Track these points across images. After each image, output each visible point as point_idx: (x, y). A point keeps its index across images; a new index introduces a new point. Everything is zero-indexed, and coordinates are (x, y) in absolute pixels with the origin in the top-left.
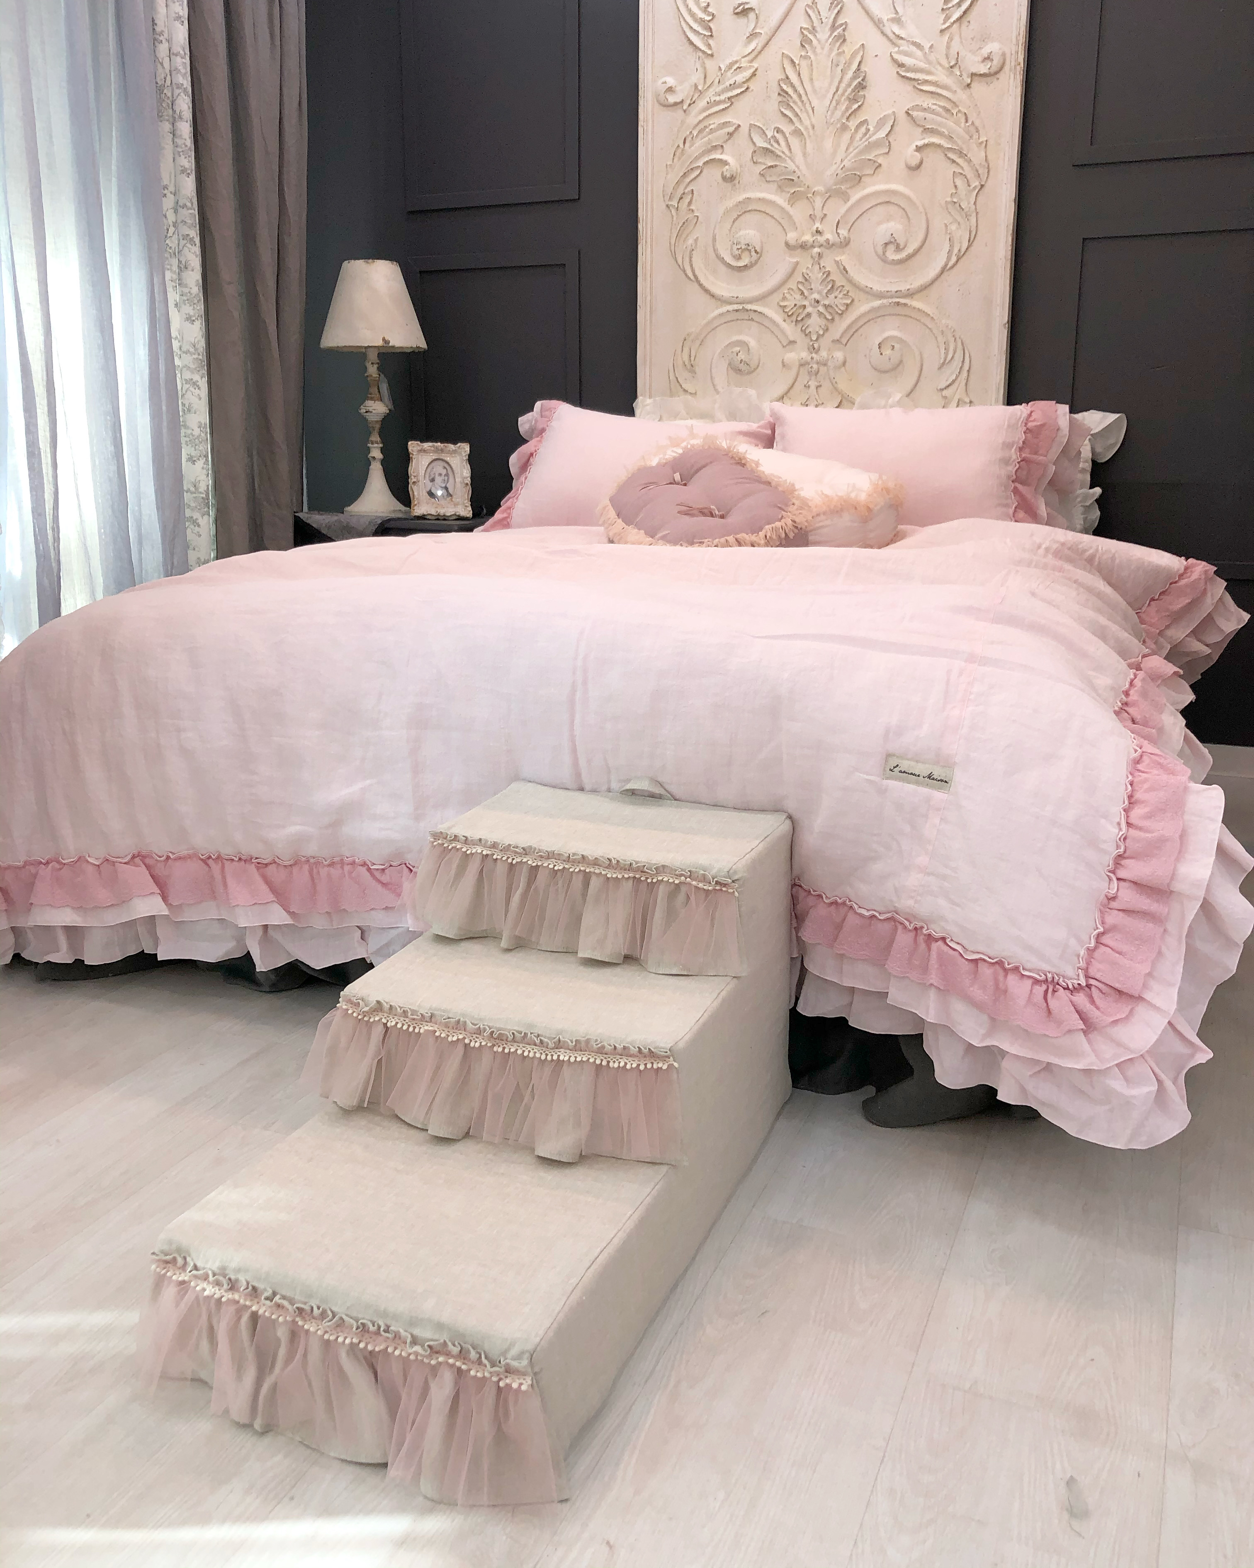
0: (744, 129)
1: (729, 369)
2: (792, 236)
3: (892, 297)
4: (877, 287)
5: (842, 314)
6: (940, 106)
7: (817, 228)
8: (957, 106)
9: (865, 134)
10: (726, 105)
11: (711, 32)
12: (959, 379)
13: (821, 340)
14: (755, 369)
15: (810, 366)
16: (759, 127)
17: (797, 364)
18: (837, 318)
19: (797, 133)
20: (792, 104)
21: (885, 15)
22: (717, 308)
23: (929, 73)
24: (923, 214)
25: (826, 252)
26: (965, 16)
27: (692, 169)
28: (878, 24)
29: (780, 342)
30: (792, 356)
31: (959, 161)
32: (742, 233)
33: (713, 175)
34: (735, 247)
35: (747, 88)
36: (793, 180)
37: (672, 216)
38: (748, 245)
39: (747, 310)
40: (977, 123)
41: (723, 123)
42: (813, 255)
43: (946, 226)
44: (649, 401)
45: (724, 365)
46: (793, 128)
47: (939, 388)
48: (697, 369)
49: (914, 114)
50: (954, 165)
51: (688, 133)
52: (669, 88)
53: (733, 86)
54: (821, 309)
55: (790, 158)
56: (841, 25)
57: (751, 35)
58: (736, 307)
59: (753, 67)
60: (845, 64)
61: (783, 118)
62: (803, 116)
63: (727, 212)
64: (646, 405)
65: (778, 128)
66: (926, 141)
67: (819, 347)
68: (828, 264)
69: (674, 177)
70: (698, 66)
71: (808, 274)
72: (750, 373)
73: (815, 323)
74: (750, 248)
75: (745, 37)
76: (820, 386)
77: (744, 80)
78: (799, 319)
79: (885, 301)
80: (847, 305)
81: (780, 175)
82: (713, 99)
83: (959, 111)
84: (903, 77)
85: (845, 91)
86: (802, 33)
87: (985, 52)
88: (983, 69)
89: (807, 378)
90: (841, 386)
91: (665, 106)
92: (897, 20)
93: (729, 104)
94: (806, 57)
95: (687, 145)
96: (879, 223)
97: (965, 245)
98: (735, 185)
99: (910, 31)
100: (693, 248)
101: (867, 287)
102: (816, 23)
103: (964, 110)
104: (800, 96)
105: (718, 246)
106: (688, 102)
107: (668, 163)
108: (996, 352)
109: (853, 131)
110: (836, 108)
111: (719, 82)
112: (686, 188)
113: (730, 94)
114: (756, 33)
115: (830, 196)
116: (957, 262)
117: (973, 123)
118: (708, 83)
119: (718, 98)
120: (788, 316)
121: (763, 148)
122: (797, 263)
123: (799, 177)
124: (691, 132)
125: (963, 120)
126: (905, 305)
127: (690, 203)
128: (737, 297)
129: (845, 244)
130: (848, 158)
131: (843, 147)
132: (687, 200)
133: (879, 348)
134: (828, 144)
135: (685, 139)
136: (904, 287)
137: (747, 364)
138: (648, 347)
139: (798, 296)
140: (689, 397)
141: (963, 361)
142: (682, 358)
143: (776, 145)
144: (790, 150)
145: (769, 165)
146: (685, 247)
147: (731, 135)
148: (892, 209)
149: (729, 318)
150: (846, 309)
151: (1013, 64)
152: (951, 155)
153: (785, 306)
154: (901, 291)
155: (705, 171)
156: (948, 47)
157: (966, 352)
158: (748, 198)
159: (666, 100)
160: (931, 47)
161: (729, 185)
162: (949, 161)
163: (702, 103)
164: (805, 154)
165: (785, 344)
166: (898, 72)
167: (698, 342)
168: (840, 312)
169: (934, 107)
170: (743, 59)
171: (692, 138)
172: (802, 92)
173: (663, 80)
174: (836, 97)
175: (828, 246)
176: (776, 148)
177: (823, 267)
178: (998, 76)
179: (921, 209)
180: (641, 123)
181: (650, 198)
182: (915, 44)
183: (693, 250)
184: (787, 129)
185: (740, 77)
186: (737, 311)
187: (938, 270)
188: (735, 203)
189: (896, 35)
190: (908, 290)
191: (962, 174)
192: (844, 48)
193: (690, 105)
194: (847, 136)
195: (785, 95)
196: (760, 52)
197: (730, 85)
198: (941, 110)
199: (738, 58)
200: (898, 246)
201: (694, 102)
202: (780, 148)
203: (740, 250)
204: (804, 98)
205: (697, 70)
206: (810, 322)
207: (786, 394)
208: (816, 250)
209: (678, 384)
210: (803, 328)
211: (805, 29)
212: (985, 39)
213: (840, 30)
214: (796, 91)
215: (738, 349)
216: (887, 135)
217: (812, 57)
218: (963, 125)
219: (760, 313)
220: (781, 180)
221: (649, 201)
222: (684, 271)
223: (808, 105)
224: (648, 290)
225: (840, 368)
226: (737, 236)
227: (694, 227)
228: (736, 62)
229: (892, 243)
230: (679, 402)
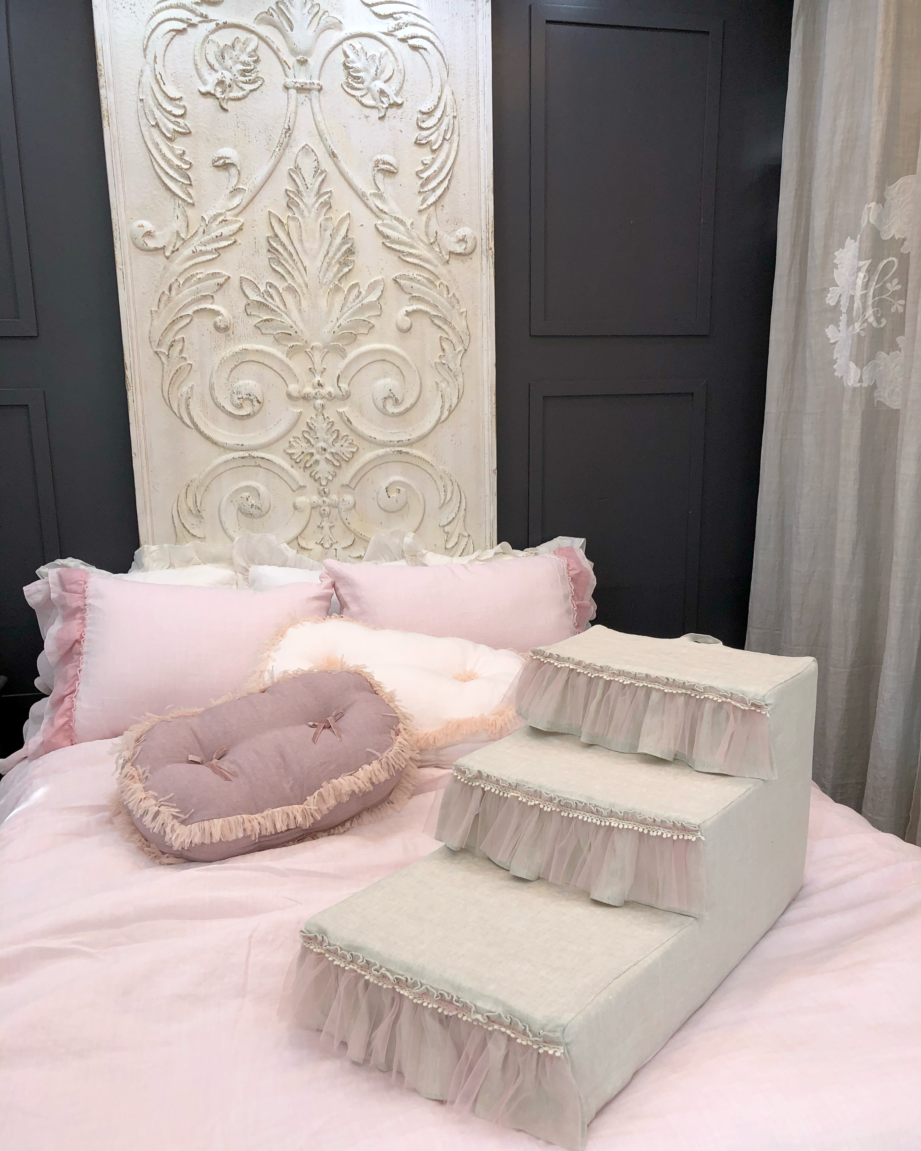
0: (235, 282)
1: (240, 513)
2: (293, 388)
3: (394, 446)
4: (380, 437)
5: (349, 461)
6: (425, 278)
7: (319, 381)
8: (439, 279)
9: (358, 297)
10: (214, 256)
11: (190, 181)
12: (458, 517)
13: (330, 484)
14: (267, 513)
15: (322, 509)
16: (251, 280)
17: (310, 507)
18: (343, 464)
19: (290, 289)
20: (283, 262)
21: (369, 190)
22: (220, 455)
23: (412, 247)
24: (417, 372)
25: (328, 404)
26: (440, 200)
27: (181, 317)
28: (361, 197)
29: (290, 487)
30: (302, 500)
31: (445, 327)
32: (241, 382)
33: (208, 322)
34: (235, 397)
35: (235, 242)
36: (290, 335)
37: (163, 363)
38: (250, 395)
39: (254, 457)
40: (457, 295)
41: (213, 274)
42: (317, 406)
43: (436, 383)
44: (153, 548)
45: (233, 510)
46: (287, 284)
47: (441, 525)
48: (203, 514)
49: (402, 282)
50: (440, 330)
51: (173, 280)
52: (147, 232)
53: (220, 238)
54: (329, 457)
55: (286, 314)
56: (327, 193)
57: (234, 190)
58: (241, 454)
59: (239, 221)
60: (333, 229)
61: (274, 274)
62: (296, 274)
63: (223, 362)
64: (151, 553)
65: (271, 283)
66: (415, 307)
67: (329, 491)
68: (331, 413)
69: (160, 323)
70: (178, 212)
71: (313, 424)
72: (261, 516)
73: (323, 469)
74: (252, 397)
75: (229, 191)
76: (334, 526)
77: (232, 233)
78: (308, 465)
79: (388, 449)
80: (353, 453)
81: (275, 329)
82: (199, 248)
83: (441, 283)
84: (389, 248)
85: (335, 254)
86: (288, 195)
87: (460, 233)
88: (459, 249)
89: (319, 519)
90: (355, 526)
91: (142, 250)
92: (380, 196)
93: (216, 256)
94: (294, 219)
95: (173, 292)
96: (377, 378)
97: (455, 401)
98: (229, 335)
99: (391, 207)
100: (190, 396)
101: (371, 437)
102: (302, 188)
103: (445, 283)
104: (291, 255)
105: (217, 394)
106: (171, 248)
107: (153, 309)
108: (488, 492)
109: (346, 292)
110: (327, 270)
111: (204, 232)
112: (174, 336)
113: (217, 245)
114: (239, 188)
115: (328, 352)
116: (449, 416)
117: (454, 295)
118: (192, 232)
119: (203, 248)
120: (296, 463)
121: (257, 301)
122: (301, 413)
123: (296, 332)
124: (177, 280)
125: (445, 293)
126: (407, 453)
127: (181, 351)
128: (242, 445)
129: (346, 396)
130: (344, 317)
131: (337, 307)
132: (178, 348)
133: (387, 491)
134: (323, 302)
135: (171, 286)
136: (404, 438)
137: (259, 508)
138: (147, 493)
139: (304, 444)
140: (198, 542)
141: (460, 502)
142: (187, 505)
143: (269, 300)
144: (285, 305)
145: (265, 318)
146: (179, 395)
147: (220, 285)
148: (387, 367)
149: (234, 465)
150: (353, 456)
151: (484, 247)
152: (437, 321)
153: (293, 454)
154: (402, 441)
155: (195, 320)
156: (427, 225)
157: (462, 493)
158: (245, 349)
159: (145, 245)
160: (412, 224)
161: (223, 335)
162: (435, 327)
163: (187, 252)
164: (300, 310)
165: (294, 489)
166: (383, 243)
167: (203, 489)
168: (347, 459)
169: (419, 278)
170: (227, 213)
171: (179, 286)
172: (292, 251)
173: (140, 222)
174: (327, 259)
175: (330, 398)
176: (270, 303)
177: (327, 417)
178: (470, 256)
179: (414, 368)
180: (119, 266)
181: (135, 344)
182: (397, 219)
183: (190, 398)
184: (281, 285)
185: (226, 230)
186: (243, 458)
187: (433, 422)
188: (231, 353)
189: (379, 209)
190: (409, 440)
191: (448, 339)
192: (330, 215)
193: (173, 252)
194: (339, 298)
195: (275, 252)
196: (245, 208)
197: (217, 237)
198: (425, 281)
199: (223, 211)
200: (396, 400)
201: (177, 250)
202: (274, 303)
203: (241, 400)
204: (295, 257)
205: (178, 217)
206: (318, 468)
207: (300, 535)
208: (319, 402)
209: (184, 529)
210: (312, 474)
211: (290, 191)
212: (457, 223)
213: (326, 197)
214: (286, 249)
215: (247, 494)
216: (378, 299)
217: (300, 218)
218: (445, 295)
219: (267, 460)
220: (278, 333)
221: (135, 347)
222: (181, 418)
223: (299, 264)
224: (142, 436)
225: (351, 509)
226: (236, 385)
227: (188, 375)
228: (221, 214)
229: (392, 398)
230: (189, 547)
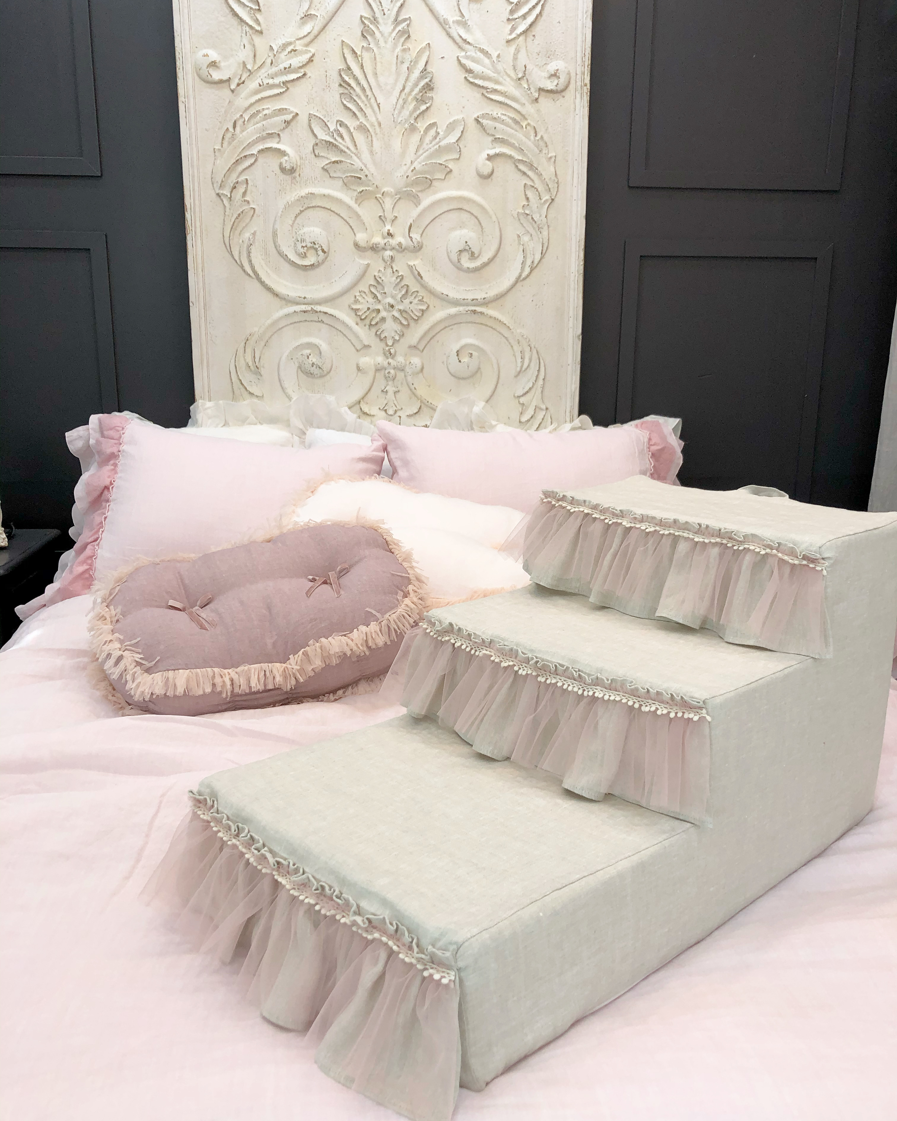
0: (303, 118)
1: (300, 372)
2: (361, 237)
3: (467, 305)
4: (453, 294)
5: (417, 320)
6: (511, 118)
7: (389, 230)
8: (526, 119)
9: (435, 138)
10: (282, 90)
11: (259, 6)
12: (535, 387)
13: (396, 345)
14: (329, 373)
15: (387, 371)
16: (320, 118)
17: (374, 370)
18: (412, 323)
19: (362, 128)
20: (355, 98)
21: (452, 17)
22: (281, 308)
23: (497, 82)
24: (497, 223)
25: (398, 256)
26: (531, 29)
27: (245, 156)
28: (443, 24)
29: (354, 346)
30: (367, 361)
31: (530, 173)
32: (306, 230)
33: (272, 163)
34: (299, 245)
35: (305, 75)
36: (360, 178)
37: (225, 206)
38: (314, 244)
39: (316, 312)
40: (546, 138)
41: (279, 110)
42: (386, 258)
43: (519, 236)
44: (209, 404)
45: (293, 368)
46: (358, 123)
47: (516, 395)
48: (263, 371)
49: (484, 122)
50: (524, 177)
51: (238, 116)
52: (212, 62)
53: (288, 70)
54: (397, 314)
55: (356, 155)
56: (405, 20)
57: (305, 16)
58: (303, 307)
59: (310, 51)
60: (411, 62)
61: (345, 111)
62: (368, 111)
63: (288, 206)
64: (206, 409)
65: (341, 121)
66: (497, 150)
67: (396, 352)
68: (401, 266)
69: (223, 164)
70: (245, 41)
71: (380, 278)
72: (322, 376)
73: (390, 328)
74: (317, 246)
75: (299, 17)
76: (399, 391)
77: (301, 65)
78: (373, 323)
79: (461, 309)
80: (423, 311)
81: (345, 172)
82: (266, 81)
83: (529, 124)
84: (471, 83)
85: (412, 90)
86: (363, 22)
87: (552, 67)
88: (550, 85)
89: (383, 382)
90: (422, 391)
91: (207, 82)
92: (464, 24)
93: (284, 90)
94: (368, 49)
95: (238, 129)
96: (453, 229)
97: (538, 257)
98: (295, 178)
99: (475, 36)
100: (251, 242)
101: (443, 294)
102: (378, 14)
103: (532, 123)
104: (364, 90)
105: (280, 241)
106: (236, 81)
107: (217, 148)
108: (570, 361)
109: (422, 132)
110: (403, 107)
111: (272, 63)
112: (238, 177)
113: (285, 78)
114: (311, 14)
115: (400, 198)
116: (530, 273)
117: (542, 137)
118: (259, 63)
119: (271, 81)
120: (361, 319)
121: (326, 141)
122: (368, 265)
123: (366, 176)
124: (242, 115)
125: (532, 134)
126: (482, 313)
127: (244, 194)
128: (305, 298)
129: (418, 248)
130: (419, 160)
131: (412, 148)
132: (241, 189)
133: (457, 355)
134: (397, 144)
135: (235, 122)
136: (480, 296)
137: (319, 367)
138: (204, 347)
139: (370, 299)
140: (255, 400)
141: (539, 371)
142: (245, 360)
143: (339, 139)
144: (356, 146)
145: (333, 160)
146: (241, 241)
147: (288, 123)
148: (465, 216)
149: (296, 319)
150: (422, 315)
151: (579, 84)
152: (522, 167)
153: (358, 309)
154: (477, 299)
155: (260, 160)
156: (515, 58)
157: (542, 361)
158: (311, 194)
159: (209, 77)
160: (498, 56)
161: (288, 178)
162: (519, 172)
163: (253, 85)
164: (371, 152)
165: (358, 348)
166: (465, 78)
167: (263, 343)
168: (416, 318)
169: (504, 117)
170: (297, 42)
171: (244, 122)
172: (366, 86)
173: (205, 51)
174: (403, 96)
175: (400, 250)
176: (340, 143)
177: (396, 271)
178: (563, 94)
179: (494, 218)
180: (181, 99)
181: (196, 184)
182: (482, 51)
183: (251, 244)
184: (352, 124)
185: (296, 61)
186: (305, 312)
187: (513, 280)
188: (296, 198)
189: (463, 39)
190: (484, 299)
191: (533, 187)
192: (408, 45)
193: (238, 85)
194: (415, 138)
195: (347, 87)
196: (316, 37)
197: (285, 68)
198: (510, 121)
199: (293, 40)
200: (473, 253)
201: (243, 83)
202: (344, 143)
203: (305, 248)
204: (368, 92)
205: (244, 46)
206: (384, 326)
207: (363, 398)
208: (388, 253)
209: (241, 386)
210: (378, 333)
211: (365, 18)
212: (550, 55)
213: (404, 25)
214: (359, 84)
215: (308, 351)
216: (457, 141)
217: (375, 49)
218: (532, 138)
219: (331, 315)
220: (347, 177)
221: (196, 188)
222: (242, 267)
223: (373, 100)
224: (201, 285)
225: (418, 373)
226: (301, 232)
227: (251, 220)
228: (290, 44)
229: (467, 250)
230: (245, 405)
